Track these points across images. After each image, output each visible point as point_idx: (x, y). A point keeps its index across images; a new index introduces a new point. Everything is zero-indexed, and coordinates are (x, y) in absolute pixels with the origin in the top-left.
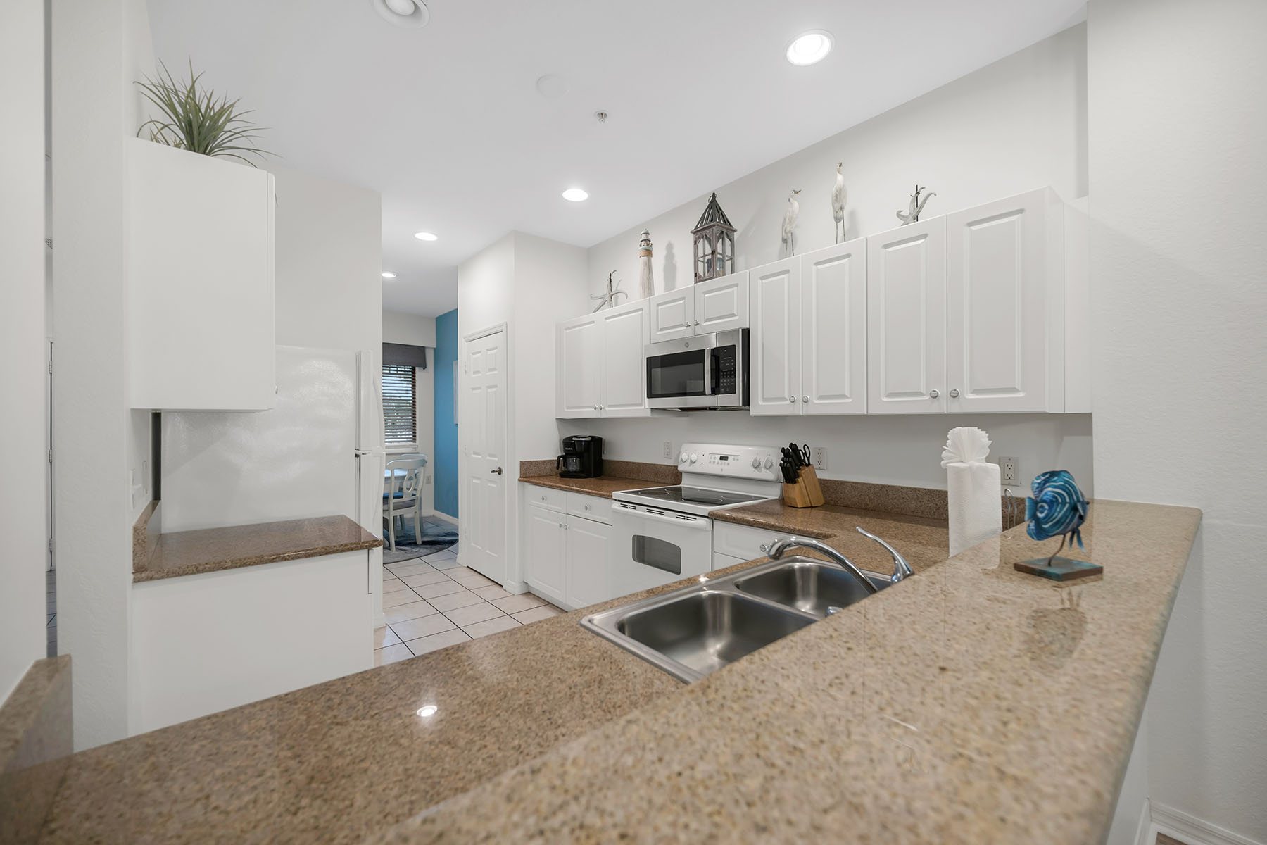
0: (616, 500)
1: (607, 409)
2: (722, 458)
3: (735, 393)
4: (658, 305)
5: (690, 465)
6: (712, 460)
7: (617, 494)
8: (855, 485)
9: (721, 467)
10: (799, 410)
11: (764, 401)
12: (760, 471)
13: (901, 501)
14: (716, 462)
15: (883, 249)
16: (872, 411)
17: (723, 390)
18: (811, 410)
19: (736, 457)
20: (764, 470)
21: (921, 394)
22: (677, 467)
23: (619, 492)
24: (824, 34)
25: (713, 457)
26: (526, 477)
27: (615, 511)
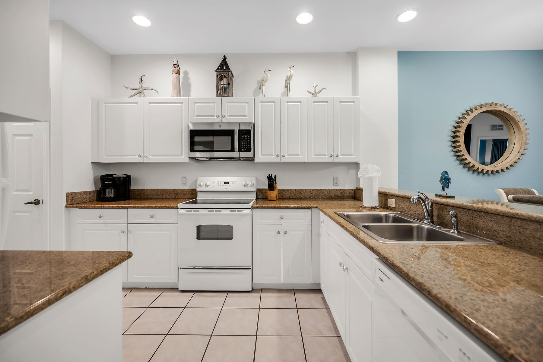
0: (181, 208)
1: (150, 157)
2: (225, 183)
3: (250, 151)
4: (195, 103)
5: (205, 188)
6: (219, 184)
7: (181, 205)
8: (288, 190)
9: (226, 187)
10: (278, 160)
11: (262, 156)
12: (248, 188)
13: (305, 194)
14: (222, 185)
15: (313, 103)
16: (309, 161)
17: (243, 150)
18: (284, 160)
19: (233, 182)
20: (250, 187)
21: (326, 155)
22: (196, 189)
23: (182, 204)
24: (310, 13)
25: (219, 182)
26: (72, 204)
27: (182, 215)
